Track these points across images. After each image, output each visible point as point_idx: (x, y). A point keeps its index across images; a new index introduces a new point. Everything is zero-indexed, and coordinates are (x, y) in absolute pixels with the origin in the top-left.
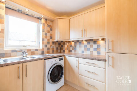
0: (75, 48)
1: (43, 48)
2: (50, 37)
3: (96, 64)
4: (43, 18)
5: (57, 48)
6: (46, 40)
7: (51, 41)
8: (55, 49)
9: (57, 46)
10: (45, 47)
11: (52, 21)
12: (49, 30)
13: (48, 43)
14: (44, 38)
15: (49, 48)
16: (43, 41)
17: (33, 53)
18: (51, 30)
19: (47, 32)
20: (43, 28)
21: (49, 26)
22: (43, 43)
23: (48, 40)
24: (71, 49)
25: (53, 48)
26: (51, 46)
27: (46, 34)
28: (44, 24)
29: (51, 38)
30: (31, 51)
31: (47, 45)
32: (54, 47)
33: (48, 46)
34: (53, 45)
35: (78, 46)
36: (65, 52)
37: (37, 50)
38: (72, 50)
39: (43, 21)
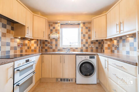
0: (117, 48)
1: (81, 47)
2: (88, 37)
3: (124, 68)
4: (82, 23)
5: (97, 48)
6: (84, 41)
7: (89, 41)
8: (94, 49)
9: (97, 45)
10: (83, 46)
11: (90, 23)
12: (88, 31)
13: (87, 43)
14: (82, 39)
15: (87, 47)
16: (81, 41)
17: (74, 51)
18: (89, 31)
19: (85, 34)
20: (82, 30)
21: (87, 28)
22: (82, 43)
23: (87, 40)
24: (113, 48)
25: (92, 48)
26: (89, 45)
27: (84, 36)
28: (82, 28)
29: (90, 38)
30: (73, 49)
31: (85, 45)
32: (93, 46)
33: (87, 45)
34: (91, 45)
35: (121, 44)
36: (105, 52)
37: (77, 48)
38: (114, 50)
39: (81, 25)
